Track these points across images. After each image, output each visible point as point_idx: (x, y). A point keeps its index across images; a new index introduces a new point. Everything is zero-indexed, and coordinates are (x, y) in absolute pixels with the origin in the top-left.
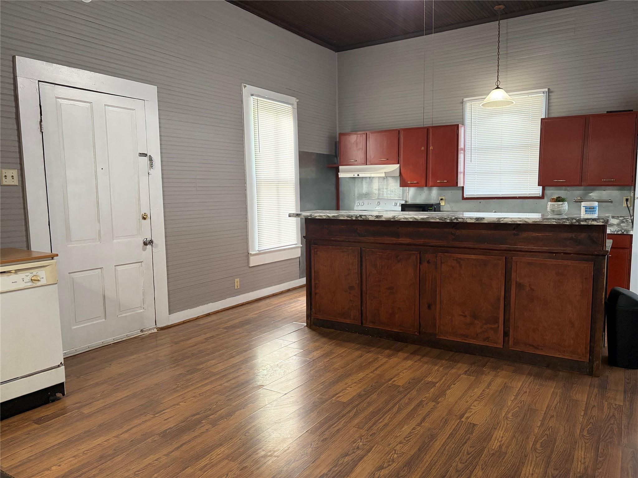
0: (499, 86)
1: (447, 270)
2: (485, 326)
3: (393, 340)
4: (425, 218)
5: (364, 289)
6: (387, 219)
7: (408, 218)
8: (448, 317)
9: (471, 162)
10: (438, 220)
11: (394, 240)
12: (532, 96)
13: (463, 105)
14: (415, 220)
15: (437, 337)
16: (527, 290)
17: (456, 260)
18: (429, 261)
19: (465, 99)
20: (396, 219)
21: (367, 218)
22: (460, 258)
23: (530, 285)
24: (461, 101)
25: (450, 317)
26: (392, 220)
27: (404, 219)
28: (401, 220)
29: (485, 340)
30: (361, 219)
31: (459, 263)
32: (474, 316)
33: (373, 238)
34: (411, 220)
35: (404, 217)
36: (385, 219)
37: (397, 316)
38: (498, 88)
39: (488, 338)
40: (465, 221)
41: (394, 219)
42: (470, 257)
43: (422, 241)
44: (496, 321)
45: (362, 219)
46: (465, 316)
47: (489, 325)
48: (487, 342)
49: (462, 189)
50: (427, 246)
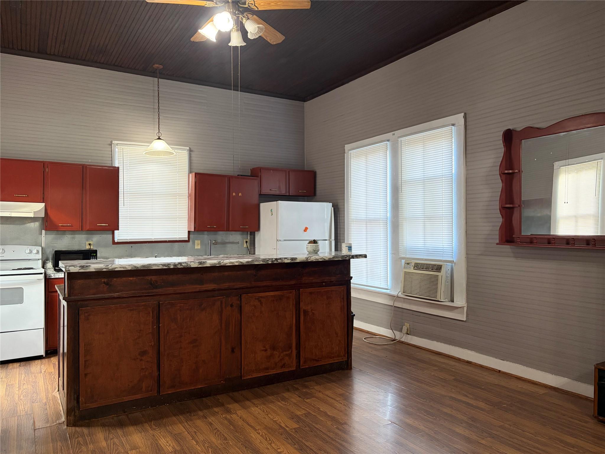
0: (160, 137)
1: (251, 310)
2: (282, 355)
3: (196, 399)
4: (250, 261)
5: (162, 349)
6: (212, 264)
7: (233, 262)
8: (251, 355)
9: (124, 206)
10: (261, 263)
11: (198, 287)
12: (178, 151)
13: (112, 148)
14: (240, 264)
15: (242, 379)
16: (310, 314)
17: (258, 299)
18: (232, 304)
19: (114, 142)
20: (222, 264)
21: (189, 265)
22: (261, 297)
23: (312, 310)
24: (109, 143)
25: (253, 355)
26: (217, 265)
27: (230, 263)
28: (227, 265)
29: (282, 367)
30: (181, 267)
31: (260, 301)
32: (273, 348)
33: (172, 289)
34: (237, 264)
35: (230, 262)
36: (210, 264)
37: (201, 371)
38: (159, 139)
39: (284, 364)
40: (283, 261)
41: (220, 264)
42: (269, 294)
43: (227, 284)
44: (290, 347)
45: (183, 267)
46: (266, 350)
47: (285, 353)
48: (284, 368)
49: (112, 233)
50: (231, 289)
